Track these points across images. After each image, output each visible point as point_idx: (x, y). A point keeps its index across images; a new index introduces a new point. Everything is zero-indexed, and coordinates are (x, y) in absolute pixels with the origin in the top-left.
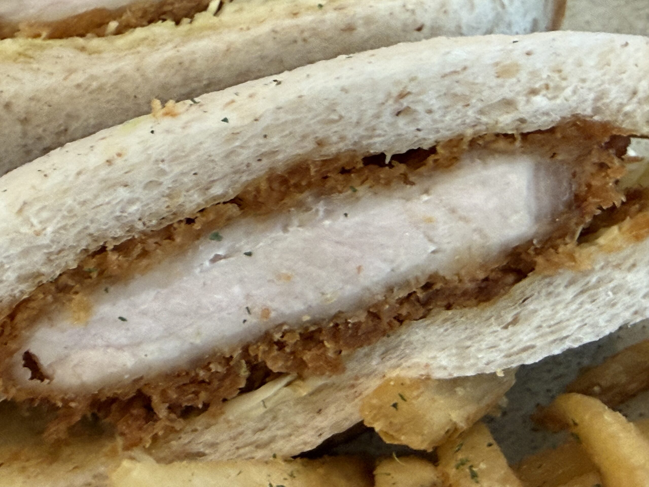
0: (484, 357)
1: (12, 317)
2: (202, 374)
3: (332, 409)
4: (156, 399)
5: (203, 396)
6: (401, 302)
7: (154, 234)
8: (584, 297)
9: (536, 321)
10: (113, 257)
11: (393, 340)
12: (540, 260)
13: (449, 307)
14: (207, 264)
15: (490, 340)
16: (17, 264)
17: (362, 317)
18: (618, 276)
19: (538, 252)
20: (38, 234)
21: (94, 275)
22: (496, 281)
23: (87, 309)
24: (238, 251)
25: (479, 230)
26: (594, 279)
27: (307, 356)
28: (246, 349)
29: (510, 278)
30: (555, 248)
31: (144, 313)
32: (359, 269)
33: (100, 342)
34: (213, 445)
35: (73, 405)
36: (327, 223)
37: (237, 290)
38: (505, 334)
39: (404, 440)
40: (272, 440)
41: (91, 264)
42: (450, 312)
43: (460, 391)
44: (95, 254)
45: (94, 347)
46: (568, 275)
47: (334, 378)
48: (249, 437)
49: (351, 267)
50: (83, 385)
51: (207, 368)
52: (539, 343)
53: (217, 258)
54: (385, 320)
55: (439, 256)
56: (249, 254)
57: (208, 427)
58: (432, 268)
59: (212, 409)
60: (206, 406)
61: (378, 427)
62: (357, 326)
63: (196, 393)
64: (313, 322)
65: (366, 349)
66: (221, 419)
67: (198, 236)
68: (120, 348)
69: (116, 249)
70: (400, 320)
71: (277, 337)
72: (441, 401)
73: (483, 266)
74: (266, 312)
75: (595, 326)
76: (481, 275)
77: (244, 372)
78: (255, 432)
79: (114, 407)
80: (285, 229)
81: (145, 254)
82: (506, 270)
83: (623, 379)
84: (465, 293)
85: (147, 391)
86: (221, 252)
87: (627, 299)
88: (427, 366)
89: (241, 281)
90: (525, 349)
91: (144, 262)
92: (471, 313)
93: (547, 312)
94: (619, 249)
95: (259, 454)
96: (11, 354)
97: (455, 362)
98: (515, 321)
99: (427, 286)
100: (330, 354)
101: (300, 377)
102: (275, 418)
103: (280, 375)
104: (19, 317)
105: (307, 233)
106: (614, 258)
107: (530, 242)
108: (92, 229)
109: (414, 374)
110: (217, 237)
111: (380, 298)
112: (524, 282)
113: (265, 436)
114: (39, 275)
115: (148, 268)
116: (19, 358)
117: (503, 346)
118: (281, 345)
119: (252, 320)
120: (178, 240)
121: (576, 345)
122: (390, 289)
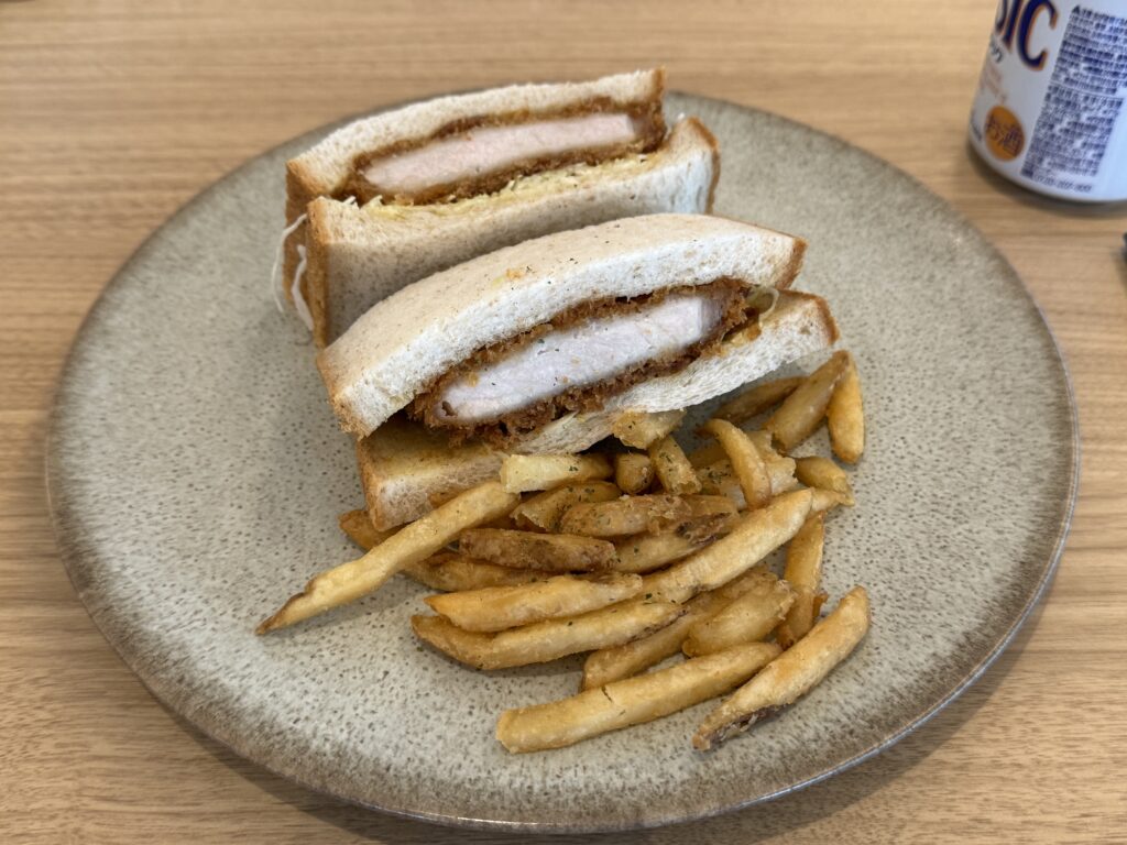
0: (674, 401)
1: (437, 383)
2: (533, 412)
3: (596, 429)
4: (509, 425)
5: (533, 423)
6: (633, 374)
7: (509, 340)
8: (725, 369)
9: (700, 382)
10: (490, 353)
11: (628, 393)
12: (703, 352)
13: (656, 376)
14: (536, 355)
15: (677, 392)
16: (440, 356)
17: (614, 381)
18: (741, 358)
19: (702, 348)
20: (453, 341)
21: (480, 362)
22: (681, 362)
23: (476, 379)
24: (552, 348)
25: (672, 336)
26: (729, 360)
27: (586, 402)
28: (555, 399)
29: (688, 361)
30: (711, 345)
31: (505, 381)
32: (612, 357)
33: (482, 396)
34: (536, 448)
35: (468, 428)
36: (597, 333)
37: (551, 369)
38: (683, 389)
39: (634, 444)
40: (566, 445)
41: (478, 356)
42: (657, 379)
43: (661, 419)
44: (479, 350)
45: (479, 399)
46: (716, 359)
47: (599, 413)
48: (554, 443)
49: (609, 356)
50: (473, 418)
51: (535, 408)
52: (701, 393)
53: (541, 352)
54: (625, 384)
55: (653, 350)
56: (557, 350)
57: (534, 438)
58: (650, 356)
59: (537, 429)
60: (534, 428)
61: (621, 438)
62: (611, 386)
63: (529, 421)
64: (589, 385)
65: (615, 398)
66: (541, 435)
67: (532, 341)
68: (491, 399)
69: (491, 348)
70: (632, 383)
71: (571, 392)
72: (653, 424)
73: (674, 355)
74: (565, 380)
75: (729, 384)
76: (673, 360)
77: (554, 411)
78: (557, 441)
79: (486, 429)
80: (575, 337)
81: (505, 350)
82: (685, 357)
83: (743, 410)
84: (665, 369)
85: (504, 421)
86: (543, 349)
87: (746, 370)
88: (645, 406)
89: (553, 364)
90: (694, 397)
91: (505, 355)
92: (668, 379)
93: (706, 377)
94: (742, 345)
95: (559, 452)
96: (436, 402)
97: (659, 404)
98: (689, 383)
99: (646, 365)
100: (598, 401)
101: (580, 413)
102: (567, 434)
103: (571, 412)
104: (441, 384)
105: (587, 339)
106: (740, 349)
107: (698, 343)
108: (479, 338)
109: (639, 410)
110: (542, 341)
111: (623, 372)
112: (695, 363)
113: (562, 443)
114: (451, 361)
115: (507, 357)
116: (440, 405)
117: (683, 395)
118: (572, 396)
119: (558, 384)
120: (522, 343)
121: (719, 394)
122: (628, 367)
